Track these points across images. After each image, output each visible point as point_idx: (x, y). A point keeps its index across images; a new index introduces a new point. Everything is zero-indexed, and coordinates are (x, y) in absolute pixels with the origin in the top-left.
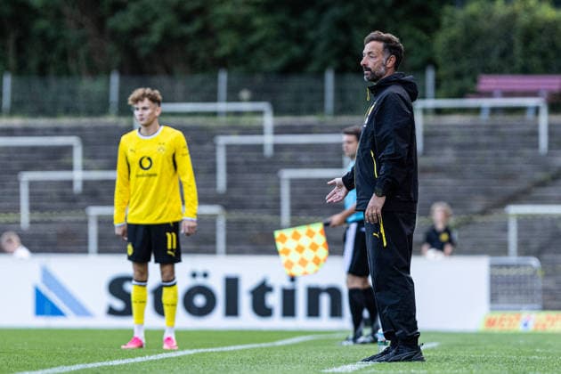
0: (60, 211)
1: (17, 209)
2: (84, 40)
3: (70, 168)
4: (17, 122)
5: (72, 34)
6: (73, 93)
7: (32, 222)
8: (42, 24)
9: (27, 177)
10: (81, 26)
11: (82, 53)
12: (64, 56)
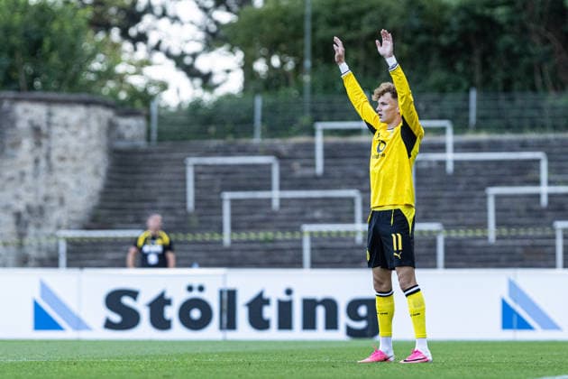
0: (526, 226)
1: (484, 225)
2: (548, 56)
3: (537, 182)
4: (483, 137)
5: (537, 49)
6: (539, 108)
7: (498, 238)
8: (507, 39)
9: (493, 191)
10: (546, 41)
11: (547, 68)
12: (530, 71)
